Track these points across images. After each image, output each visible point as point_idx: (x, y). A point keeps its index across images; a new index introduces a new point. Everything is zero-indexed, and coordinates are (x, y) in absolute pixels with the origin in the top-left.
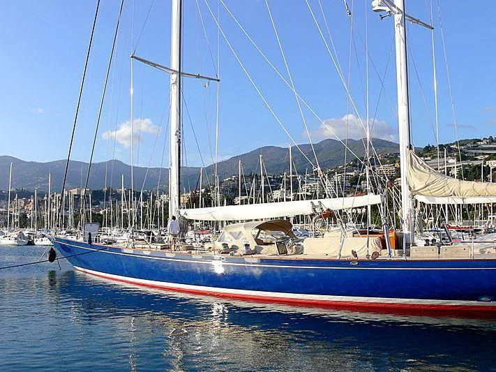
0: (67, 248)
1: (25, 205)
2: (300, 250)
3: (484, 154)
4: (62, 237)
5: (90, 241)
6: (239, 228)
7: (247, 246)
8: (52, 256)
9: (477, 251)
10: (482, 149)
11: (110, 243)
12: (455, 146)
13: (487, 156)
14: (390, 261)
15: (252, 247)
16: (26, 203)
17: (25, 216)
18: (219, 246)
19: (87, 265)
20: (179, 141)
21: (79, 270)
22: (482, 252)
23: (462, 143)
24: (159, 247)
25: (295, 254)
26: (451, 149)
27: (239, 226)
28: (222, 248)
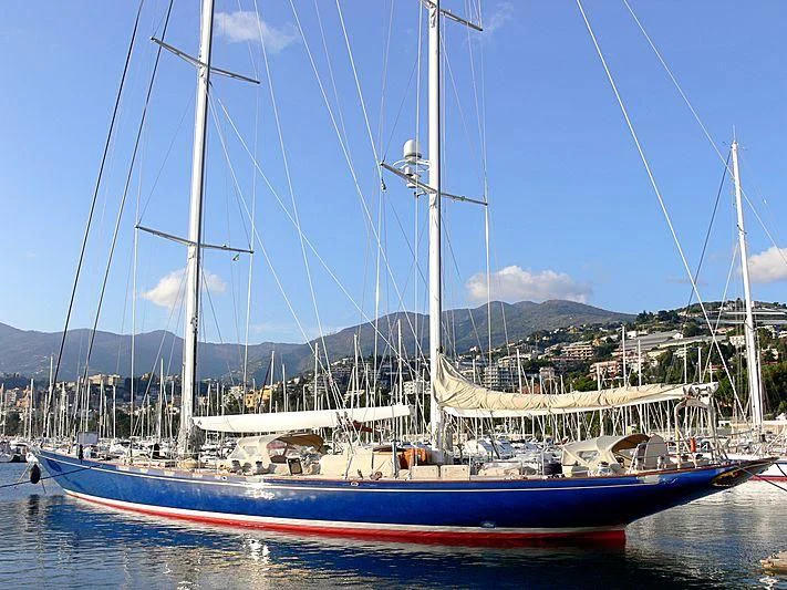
0: (55, 465)
1: (17, 399)
2: (316, 470)
3: (727, 326)
4: (50, 450)
5: (81, 456)
6: (255, 442)
7: (259, 463)
8: (36, 476)
9: (501, 472)
10: (726, 318)
11: (109, 459)
12: (684, 314)
13: (730, 329)
14: (412, 483)
15: (266, 465)
16: (20, 396)
17: (17, 417)
18: (228, 463)
19: (80, 488)
20: (195, 332)
21: (70, 494)
22: (506, 473)
23: (694, 309)
24: (164, 464)
25: (312, 474)
26: (678, 318)
27: (253, 441)
28: (232, 466)
